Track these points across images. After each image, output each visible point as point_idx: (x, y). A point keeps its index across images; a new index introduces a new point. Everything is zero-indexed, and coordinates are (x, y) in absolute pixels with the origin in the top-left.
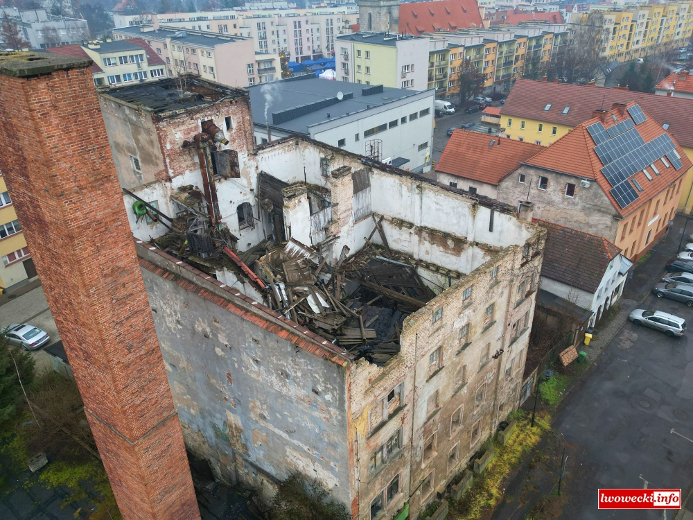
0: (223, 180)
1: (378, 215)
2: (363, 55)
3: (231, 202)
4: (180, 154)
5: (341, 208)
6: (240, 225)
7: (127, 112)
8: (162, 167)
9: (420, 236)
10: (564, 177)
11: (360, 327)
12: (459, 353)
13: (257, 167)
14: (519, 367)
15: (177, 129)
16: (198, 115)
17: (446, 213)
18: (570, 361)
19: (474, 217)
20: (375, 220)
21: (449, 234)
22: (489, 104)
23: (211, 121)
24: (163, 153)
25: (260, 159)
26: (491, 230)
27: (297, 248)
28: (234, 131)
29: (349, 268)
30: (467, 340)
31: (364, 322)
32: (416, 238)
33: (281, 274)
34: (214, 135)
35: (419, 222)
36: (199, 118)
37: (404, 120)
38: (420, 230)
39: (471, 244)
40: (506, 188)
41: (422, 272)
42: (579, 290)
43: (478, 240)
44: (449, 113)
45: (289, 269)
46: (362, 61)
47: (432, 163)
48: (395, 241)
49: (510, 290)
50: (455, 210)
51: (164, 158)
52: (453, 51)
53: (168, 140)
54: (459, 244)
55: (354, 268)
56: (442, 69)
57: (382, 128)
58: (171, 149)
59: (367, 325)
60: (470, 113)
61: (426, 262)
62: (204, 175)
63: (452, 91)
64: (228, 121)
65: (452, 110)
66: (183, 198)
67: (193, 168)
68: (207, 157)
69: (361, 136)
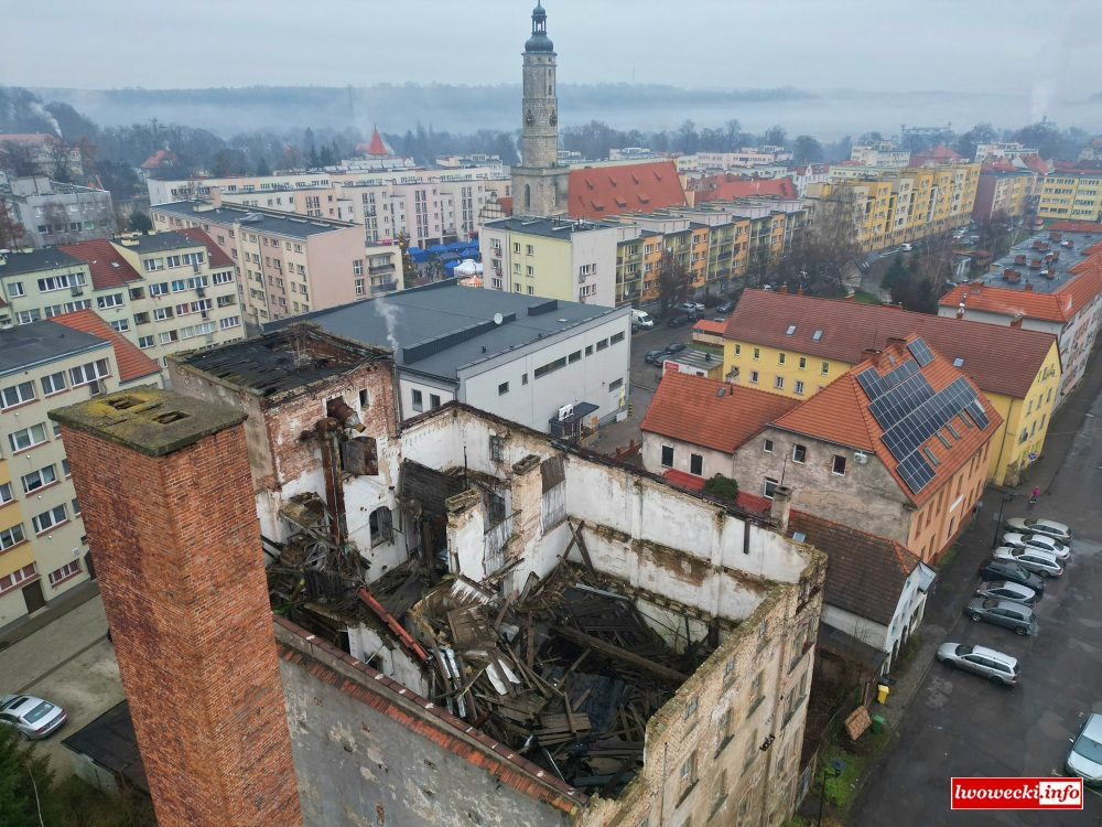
0: (352, 479)
1: (576, 520)
2: (524, 250)
3: (362, 509)
4: (296, 450)
5: (526, 515)
6: (372, 539)
7: (222, 393)
8: (269, 471)
9: (640, 554)
10: (830, 448)
11: (566, 712)
12: (718, 754)
13: (400, 455)
14: (794, 754)
15: (294, 415)
16: (323, 393)
17: (679, 524)
18: (861, 731)
19: (721, 531)
20: (572, 529)
21: (684, 553)
22: (701, 316)
23: (341, 398)
24: (272, 451)
25: (404, 443)
26: (746, 550)
27: (469, 589)
28: (370, 409)
29: (536, 605)
30: (727, 732)
31: (571, 703)
32: (634, 556)
33: (445, 631)
34: (344, 420)
35: (638, 534)
36: (324, 396)
37: (589, 350)
38: (640, 545)
39: (718, 570)
40: (746, 458)
41: (644, 607)
42: (867, 621)
43: (726, 564)
44: (646, 328)
45: (457, 622)
46: (521, 259)
47: (629, 407)
48: (601, 558)
49: (783, 648)
50: (693, 520)
51: (274, 458)
52: (649, 241)
53: (280, 432)
54: (699, 568)
55: (544, 604)
56: (634, 267)
57: (560, 363)
58: (284, 444)
59: (576, 706)
60: (675, 327)
61: (649, 592)
62: (328, 477)
63: (648, 297)
64: (363, 396)
65: (650, 323)
66: (298, 513)
67: (312, 467)
68: (333, 451)
69: (531, 376)
